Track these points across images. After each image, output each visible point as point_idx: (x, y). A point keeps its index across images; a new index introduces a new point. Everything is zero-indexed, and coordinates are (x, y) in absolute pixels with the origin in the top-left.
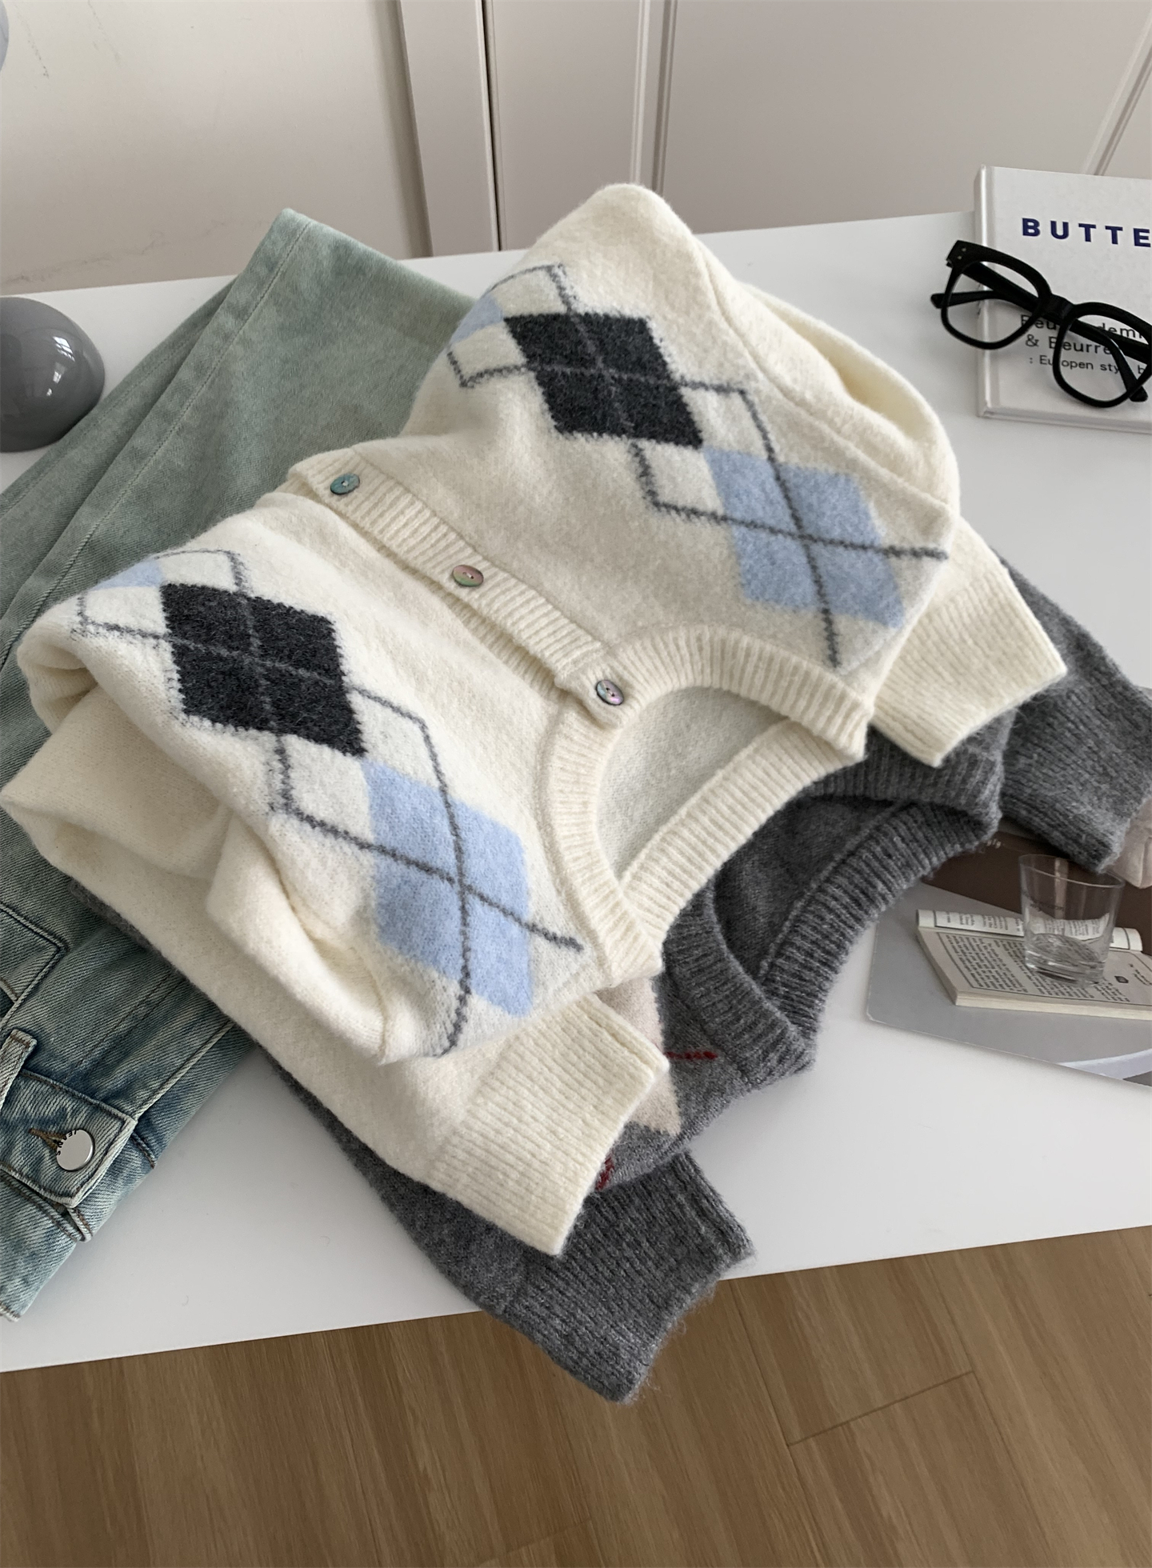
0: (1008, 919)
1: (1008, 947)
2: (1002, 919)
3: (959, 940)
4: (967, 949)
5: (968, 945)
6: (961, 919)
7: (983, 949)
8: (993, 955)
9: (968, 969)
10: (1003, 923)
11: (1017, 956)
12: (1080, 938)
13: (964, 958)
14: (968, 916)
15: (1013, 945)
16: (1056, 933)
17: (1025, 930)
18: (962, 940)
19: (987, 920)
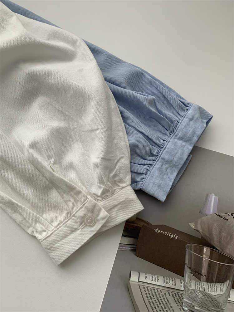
0: (176, 280)
1: (175, 296)
2: (173, 279)
3: (150, 290)
4: (153, 295)
5: (154, 294)
6: (152, 278)
7: (161, 296)
8: (166, 301)
9: (152, 308)
10: (174, 282)
11: (178, 302)
12: (213, 293)
13: (151, 301)
14: (156, 276)
15: (177, 295)
16: (201, 289)
17: (185, 287)
18: (151, 290)
19: (165, 279)
